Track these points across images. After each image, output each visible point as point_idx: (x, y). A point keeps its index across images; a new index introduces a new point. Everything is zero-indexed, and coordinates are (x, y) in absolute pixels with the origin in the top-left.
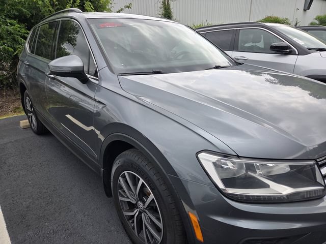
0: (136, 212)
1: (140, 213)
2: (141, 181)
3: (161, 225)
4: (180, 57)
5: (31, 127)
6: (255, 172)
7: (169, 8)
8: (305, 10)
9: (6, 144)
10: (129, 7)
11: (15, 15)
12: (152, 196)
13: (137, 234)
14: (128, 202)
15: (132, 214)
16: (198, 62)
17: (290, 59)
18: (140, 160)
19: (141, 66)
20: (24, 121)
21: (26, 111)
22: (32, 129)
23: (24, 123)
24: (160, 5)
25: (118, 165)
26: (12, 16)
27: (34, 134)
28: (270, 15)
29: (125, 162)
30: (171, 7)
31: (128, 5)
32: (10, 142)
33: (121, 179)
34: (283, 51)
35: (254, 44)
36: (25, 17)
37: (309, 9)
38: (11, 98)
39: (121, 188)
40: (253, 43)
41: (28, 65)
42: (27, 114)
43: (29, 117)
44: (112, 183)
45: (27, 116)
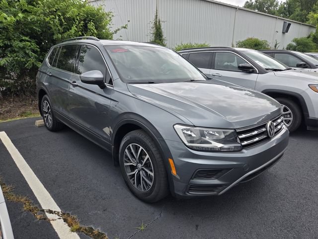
0: (136, 171)
1: (139, 171)
2: (141, 148)
3: (152, 174)
4: (168, 73)
5: (46, 125)
6: (205, 137)
7: (160, 28)
8: (283, 33)
9: (27, 137)
10: (125, 28)
11: (27, 32)
12: (148, 156)
13: (136, 187)
14: (130, 165)
15: (134, 173)
16: (179, 77)
17: (253, 77)
18: (140, 135)
19: (136, 79)
20: (40, 121)
21: (42, 113)
22: (47, 127)
23: (39, 122)
24: (152, 25)
25: (125, 141)
26: (25, 33)
27: (48, 131)
28: (251, 37)
29: (131, 138)
30: (162, 27)
31: (124, 26)
32: (30, 136)
33: (126, 150)
34: (247, 70)
35: (229, 64)
36: (36, 33)
37: (287, 32)
38: (18, 104)
39: (127, 157)
40: (228, 62)
41: (51, 76)
42: (42, 115)
43: (44, 117)
44: (120, 155)
45: (42, 117)
